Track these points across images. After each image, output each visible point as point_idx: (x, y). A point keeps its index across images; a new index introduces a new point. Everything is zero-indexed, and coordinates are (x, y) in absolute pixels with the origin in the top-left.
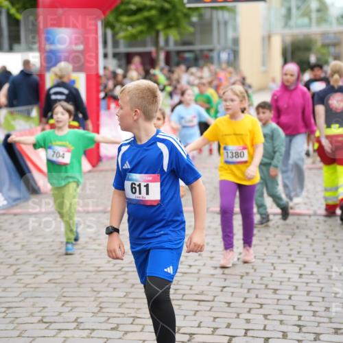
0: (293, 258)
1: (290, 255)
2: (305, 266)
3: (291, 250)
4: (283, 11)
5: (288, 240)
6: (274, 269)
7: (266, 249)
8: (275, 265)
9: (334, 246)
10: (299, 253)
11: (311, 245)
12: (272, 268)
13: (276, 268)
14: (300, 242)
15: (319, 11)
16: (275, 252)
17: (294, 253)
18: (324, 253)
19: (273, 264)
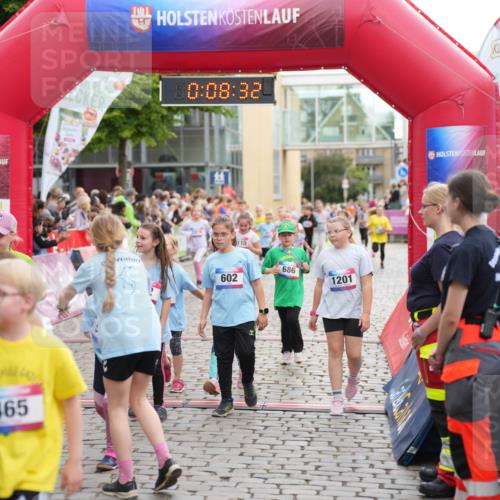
0: (308, 476)
1: (304, 472)
2: (325, 488)
3: (306, 463)
4: (304, 117)
5: (302, 448)
6: (281, 493)
7: (269, 463)
8: (281, 487)
9: (367, 458)
10: (317, 468)
11: (335, 456)
12: (277, 491)
13: (284, 492)
14: (320, 452)
15: (352, 118)
16: (283, 466)
17: (310, 468)
18: (354, 469)
19: (278, 485)
